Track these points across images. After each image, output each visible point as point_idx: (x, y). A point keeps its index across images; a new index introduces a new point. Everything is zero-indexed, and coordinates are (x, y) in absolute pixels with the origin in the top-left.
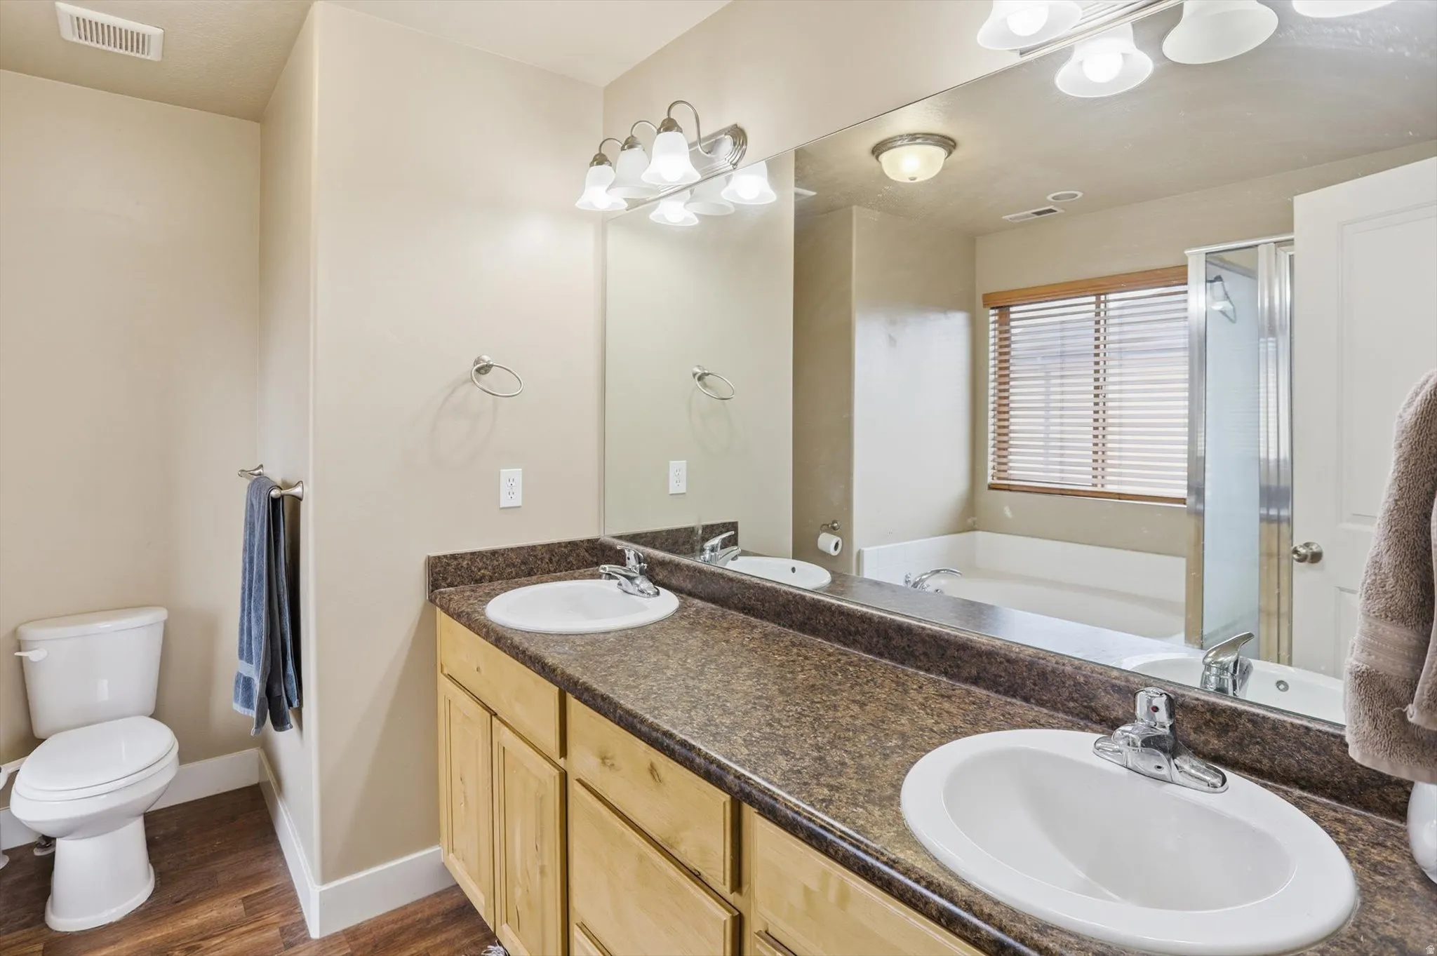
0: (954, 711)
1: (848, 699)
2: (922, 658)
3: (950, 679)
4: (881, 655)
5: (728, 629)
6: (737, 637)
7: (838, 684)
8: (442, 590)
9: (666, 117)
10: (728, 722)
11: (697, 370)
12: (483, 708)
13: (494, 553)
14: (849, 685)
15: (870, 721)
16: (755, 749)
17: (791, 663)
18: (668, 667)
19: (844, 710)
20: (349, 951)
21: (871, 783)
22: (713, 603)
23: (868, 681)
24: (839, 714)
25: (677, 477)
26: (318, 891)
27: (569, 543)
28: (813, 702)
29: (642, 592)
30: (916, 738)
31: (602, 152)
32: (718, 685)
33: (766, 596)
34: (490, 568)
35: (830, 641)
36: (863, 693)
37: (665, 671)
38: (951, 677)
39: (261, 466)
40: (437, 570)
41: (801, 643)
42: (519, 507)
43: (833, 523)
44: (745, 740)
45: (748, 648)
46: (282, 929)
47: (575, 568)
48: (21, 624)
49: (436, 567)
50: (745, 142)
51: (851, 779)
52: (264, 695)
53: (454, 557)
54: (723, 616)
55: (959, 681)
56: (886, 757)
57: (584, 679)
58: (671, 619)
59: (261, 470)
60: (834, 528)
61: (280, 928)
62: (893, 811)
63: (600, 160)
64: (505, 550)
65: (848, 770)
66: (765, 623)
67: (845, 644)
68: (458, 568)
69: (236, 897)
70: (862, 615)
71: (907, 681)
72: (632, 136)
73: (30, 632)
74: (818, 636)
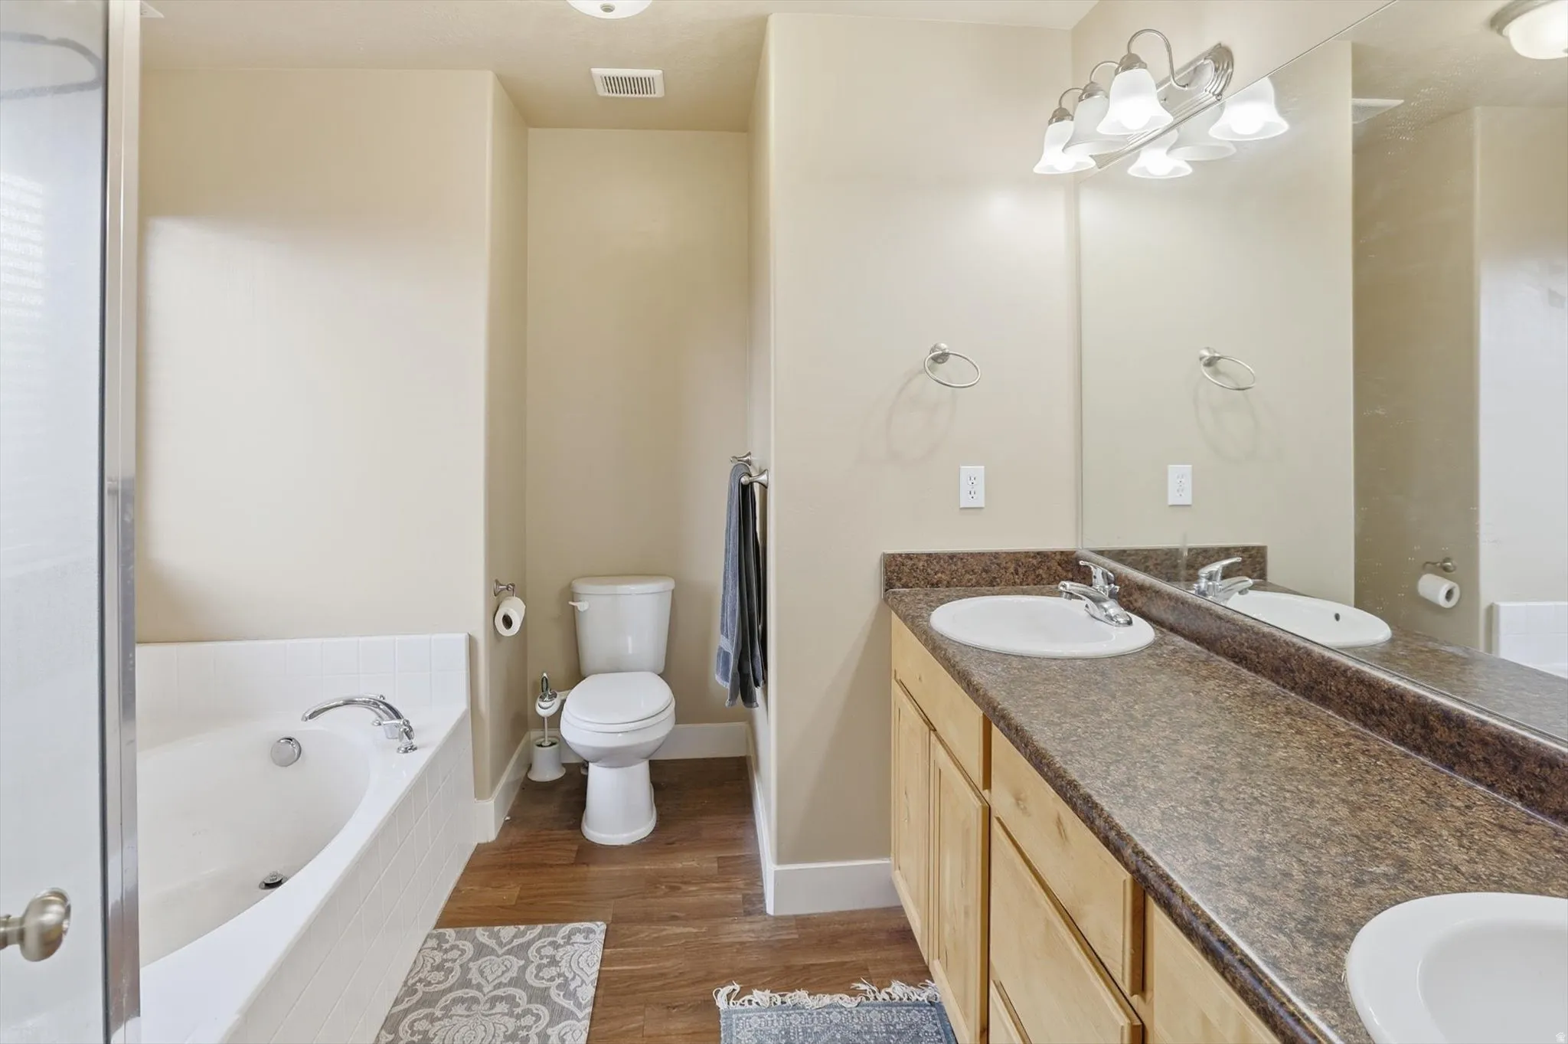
0: (1511, 851)
1: (1337, 796)
2: (1481, 765)
3: (1528, 806)
4: (1418, 749)
5: (1205, 678)
6: (1213, 689)
7: (1331, 775)
8: (897, 590)
9: (1126, 53)
10: (1153, 787)
11: (1206, 353)
12: (924, 720)
13: (952, 556)
14: (1349, 779)
15: (1356, 832)
16: (1172, 826)
17: (1274, 734)
18: (1107, 710)
19: (1323, 809)
20: (796, 936)
21: (1316, 910)
22: (1198, 644)
23: (1381, 780)
24: (1314, 812)
25: (1179, 484)
26: (774, 870)
27: (1039, 553)
28: (1282, 789)
29: (1111, 619)
30: (1423, 872)
31: (1064, 106)
32: (1160, 742)
33: (1261, 644)
34: (948, 572)
35: (1345, 717)
36: (1366, 795)
37: (1101, 713)
38: (1530, 805)
39: (749, 454)
40: (892, 568)
41: (1300, 713)
42: (981, 508)
43: (1445, 561)
44: (1163, 813)
45: (1222, 705)
46: (744, 896)
47: (1045, 582)
48: (574, 579)
49: (890, 566)
50: (1231, 63)
51: (1288, 896)
52: (737, 671)
53: (909, 556)
54: (1206, 662)
55: (1542, 813)
56: (1359, 883)
57: (1005, 705)
58: (1137, 654)
59: (748, 457)
60: (1446, 569)
61: (743, 895)
62: (1334, 954)
63: (1061, 115)
64: (964, 554)
65: (1290, 885)
66: (1260, 679)
67: (1365, 725)
68: (913, 569)
69: (713, 855)
70: (1389, 689)
71: (1449, 793)
72: (1092, 82)
73: (581, 587)
74: (1329, 707)
